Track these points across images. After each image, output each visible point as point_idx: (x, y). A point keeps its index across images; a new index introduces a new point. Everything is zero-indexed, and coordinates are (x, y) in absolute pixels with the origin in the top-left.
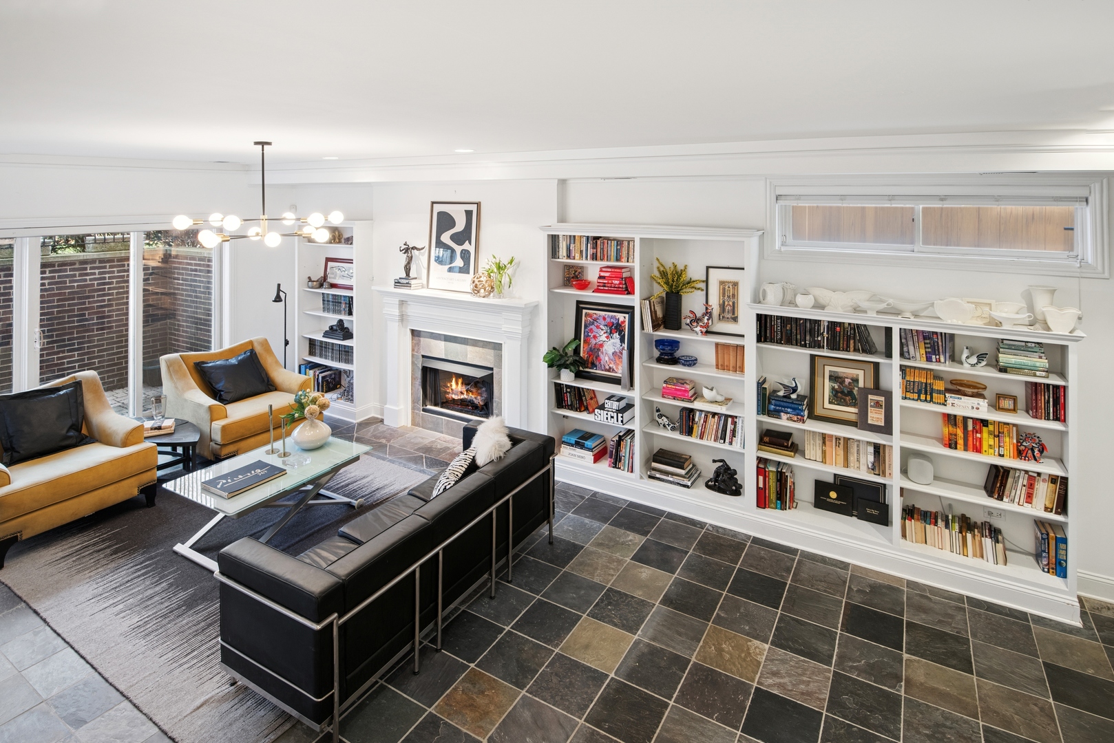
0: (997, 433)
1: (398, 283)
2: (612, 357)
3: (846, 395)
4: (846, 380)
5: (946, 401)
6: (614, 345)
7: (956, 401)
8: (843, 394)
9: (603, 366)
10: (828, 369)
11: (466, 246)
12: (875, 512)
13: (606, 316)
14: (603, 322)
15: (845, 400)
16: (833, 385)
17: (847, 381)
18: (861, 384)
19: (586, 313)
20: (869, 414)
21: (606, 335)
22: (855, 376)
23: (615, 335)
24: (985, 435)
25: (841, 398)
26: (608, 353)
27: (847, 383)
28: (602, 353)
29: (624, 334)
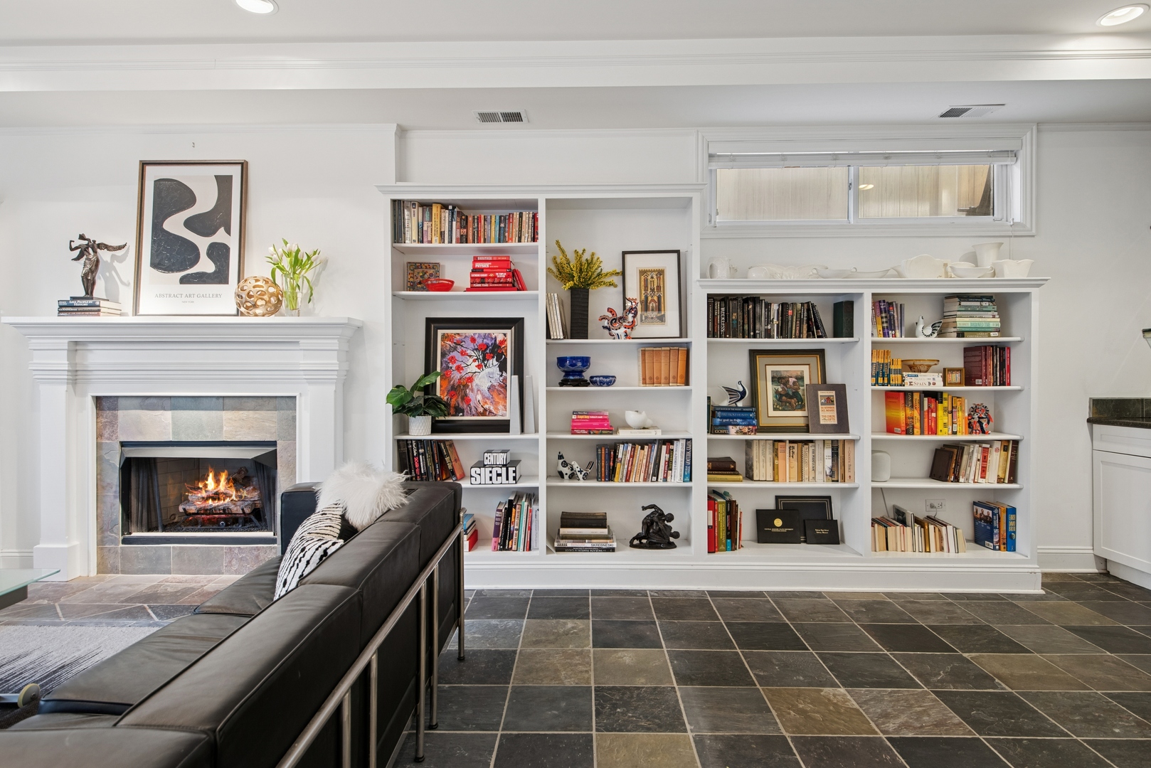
0: (950, 409)
1: (66, 308)
2: (487, 394)
3: (791, 397)
4: (790, 379)
5: (903, 381)
6: (490, 376)
7: (914, 379)
8: (788, 398)
9: (473, 409)
10: (770, 369)
11: (220, 236)
12: (824, 531)
13: (476, 336)
14: (472, 346)
15: (790, 403)
16: (777, 387)
17: (792, 380)
18: (807, 381)
19: (443, 335)
20: (821, 414)
21: (477, 363)
22: (799, 373)
23: (490, 361)
24: (940, 412)
25: (786, 402)
26: (481, 388)
27: (791, 383)
28: (472, 390)
29: (506, 359)
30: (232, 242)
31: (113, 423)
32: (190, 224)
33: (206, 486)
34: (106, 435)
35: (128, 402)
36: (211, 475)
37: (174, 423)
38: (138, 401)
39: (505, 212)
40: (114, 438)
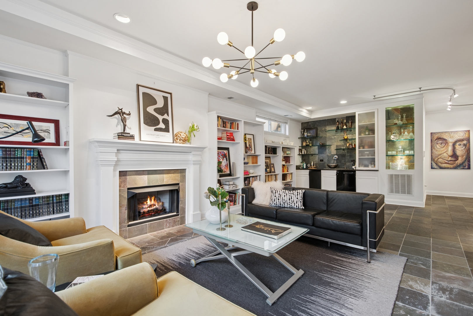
11: (166, 117)
14: (221, 154)
22: (268, 161)
28: (222, 166)
30: (170, 119)
31: (125, 181)
32: (156, 110)
33: (147, 203)
34: (122, 186)
35: (131, 173)
36: (149, 199)
37: (148, 180)
38: (136, 172)
39: (231, 122)
40: (125, 187)
